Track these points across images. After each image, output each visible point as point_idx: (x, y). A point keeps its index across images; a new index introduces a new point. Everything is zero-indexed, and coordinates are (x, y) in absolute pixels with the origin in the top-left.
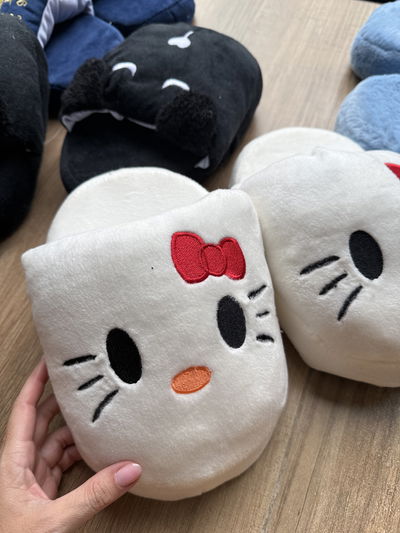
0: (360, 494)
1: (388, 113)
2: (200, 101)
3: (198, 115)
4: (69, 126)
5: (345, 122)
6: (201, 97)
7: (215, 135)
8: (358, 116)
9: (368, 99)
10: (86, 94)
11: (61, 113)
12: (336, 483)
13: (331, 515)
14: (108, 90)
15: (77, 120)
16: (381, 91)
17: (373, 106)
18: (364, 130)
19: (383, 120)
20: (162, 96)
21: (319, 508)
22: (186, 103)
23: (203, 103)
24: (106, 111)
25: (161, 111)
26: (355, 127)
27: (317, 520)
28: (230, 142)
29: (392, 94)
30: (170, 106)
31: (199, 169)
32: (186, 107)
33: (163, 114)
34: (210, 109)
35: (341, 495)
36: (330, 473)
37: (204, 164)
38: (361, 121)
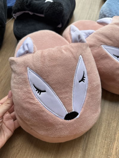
0: (115, 123)
1: (116, 9)
2: (58, 4)
3: (58, 9)
4: (15, 17)
5: (103, 13)
6: (58, 3)
7: (63, 16)
8: (107, 10)
9: (110, 5)
10: (20, 6)
11: (12, 13)
12: (107, 120)
13: (106, 129)
14: (27, 4)
15: (18, 15)
16: (114, 3)
17: (112, 7)
18: (109, 14)
19: (115, 11)
20: (45, 5)
21: (102, 128)
22: (53, 5)
23: (59, 4)
24: (27, 12)
25: (45, 9)
26: (106, 14)
27: (102, 131)
28: (68, 19)
29: (117, 3)
30: (48, 7)
31: (58, 28)
32: (54, 7)
33: (46, 10)
34: (61, 7)
35: (109, 123)
36: (105, 118)
37: (60, 26)
38: (108, 11)
